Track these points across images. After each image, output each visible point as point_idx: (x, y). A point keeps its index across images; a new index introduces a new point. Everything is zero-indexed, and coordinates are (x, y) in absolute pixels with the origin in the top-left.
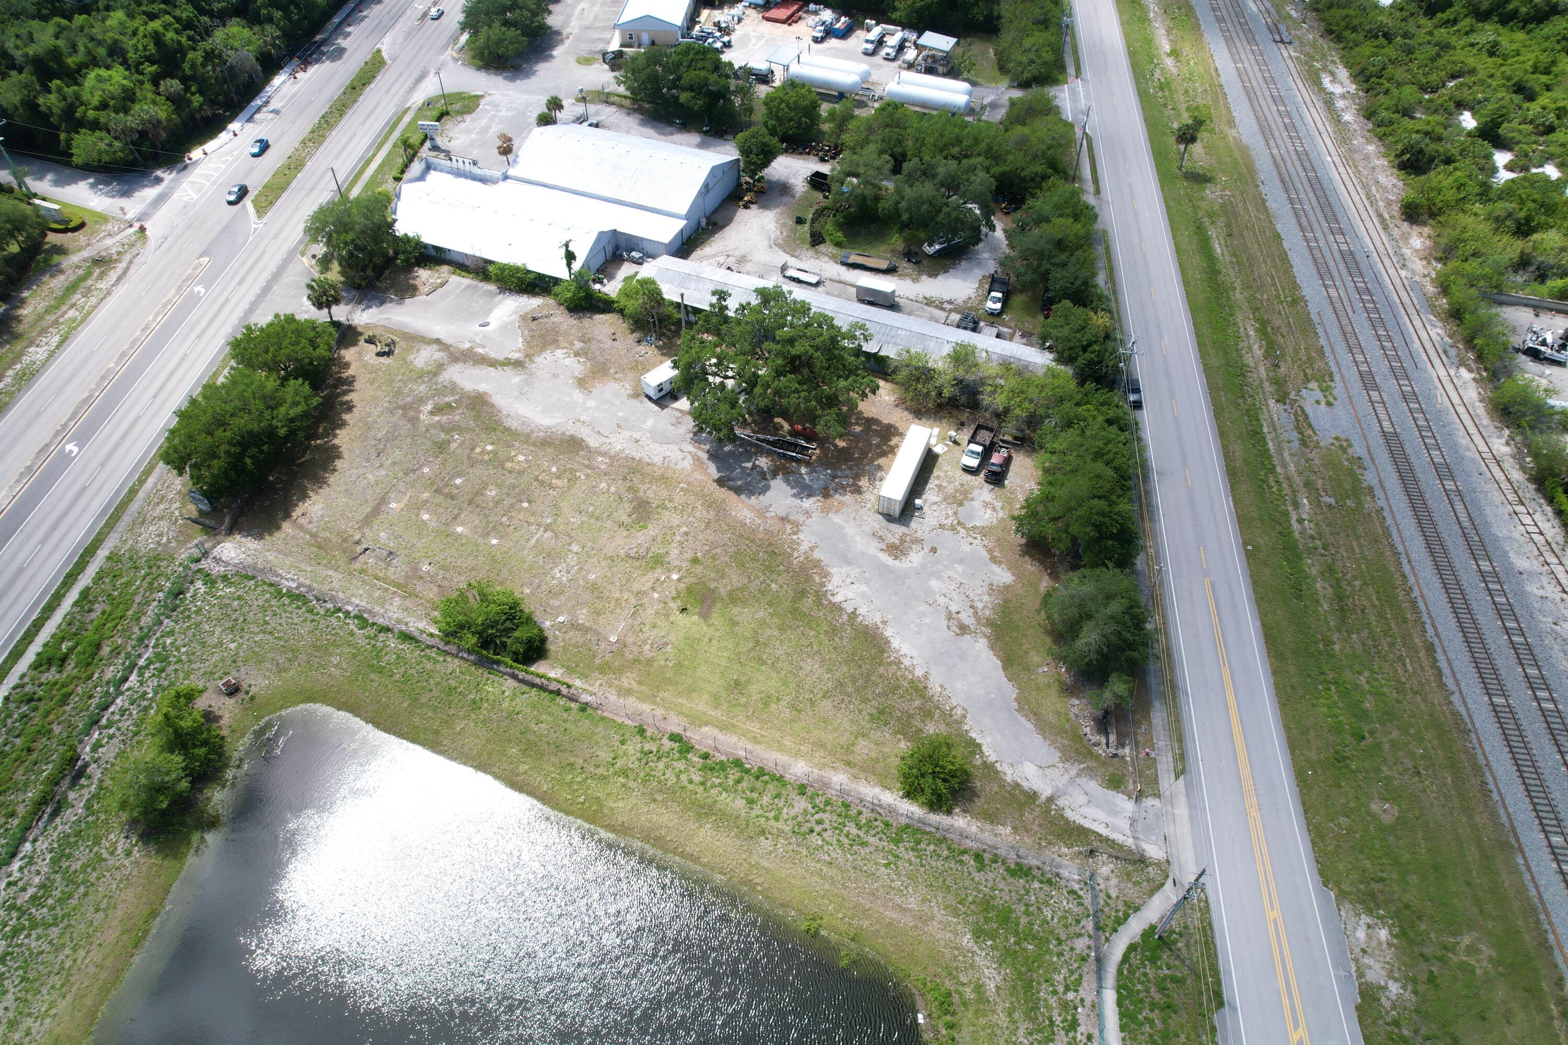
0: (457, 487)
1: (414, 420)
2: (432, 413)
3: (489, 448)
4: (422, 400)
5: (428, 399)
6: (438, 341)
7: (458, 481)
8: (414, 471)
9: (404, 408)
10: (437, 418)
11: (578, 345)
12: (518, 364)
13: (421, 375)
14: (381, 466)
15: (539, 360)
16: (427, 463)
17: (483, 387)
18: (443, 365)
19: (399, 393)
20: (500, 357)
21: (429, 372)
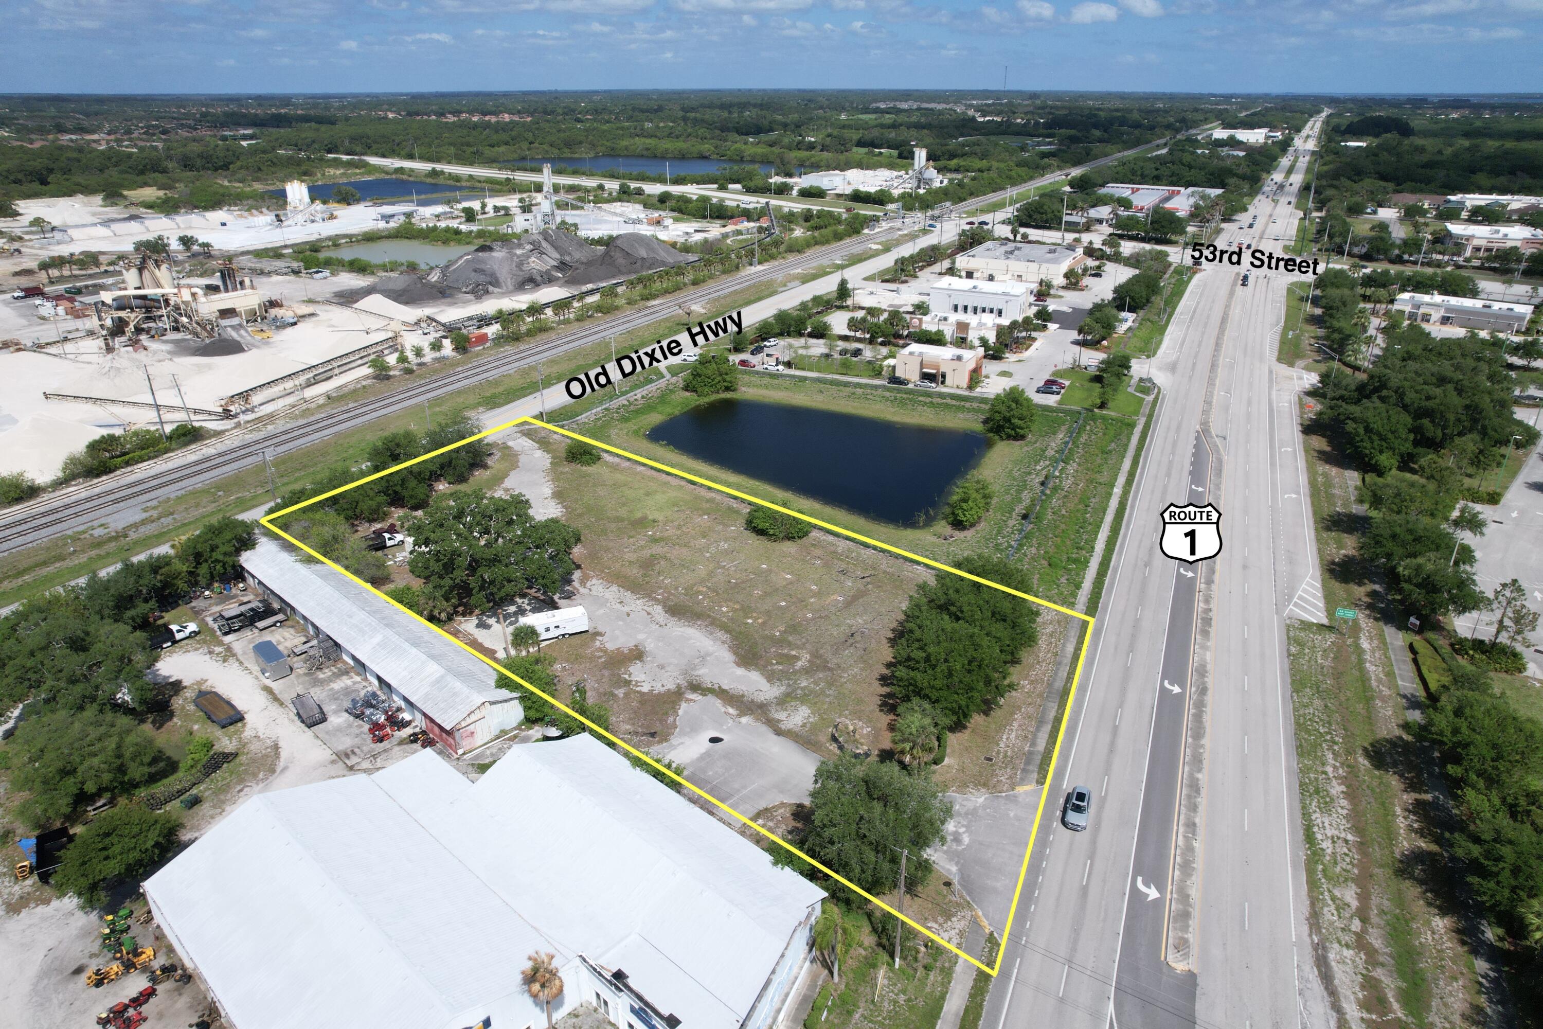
0: (784, 600)
1: (815, 655)
2: (797, 658)
3: (750, 621)
4: (807, 671)
5: (799, 671)
6: (779, 732)
7: (783, 604)
8: (821, 617)
9: (825, 668)
10: (794, 653)
11: (620, 692)
12: (696, 687)
13: (805, 698)
14: (851, 626)
15: (671, 686)
16: (807, 620)
17: (740, 671)
18: (777, 704)
19: (830, 684)
20: (711, 698)
21: (796, 698)
